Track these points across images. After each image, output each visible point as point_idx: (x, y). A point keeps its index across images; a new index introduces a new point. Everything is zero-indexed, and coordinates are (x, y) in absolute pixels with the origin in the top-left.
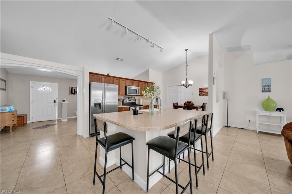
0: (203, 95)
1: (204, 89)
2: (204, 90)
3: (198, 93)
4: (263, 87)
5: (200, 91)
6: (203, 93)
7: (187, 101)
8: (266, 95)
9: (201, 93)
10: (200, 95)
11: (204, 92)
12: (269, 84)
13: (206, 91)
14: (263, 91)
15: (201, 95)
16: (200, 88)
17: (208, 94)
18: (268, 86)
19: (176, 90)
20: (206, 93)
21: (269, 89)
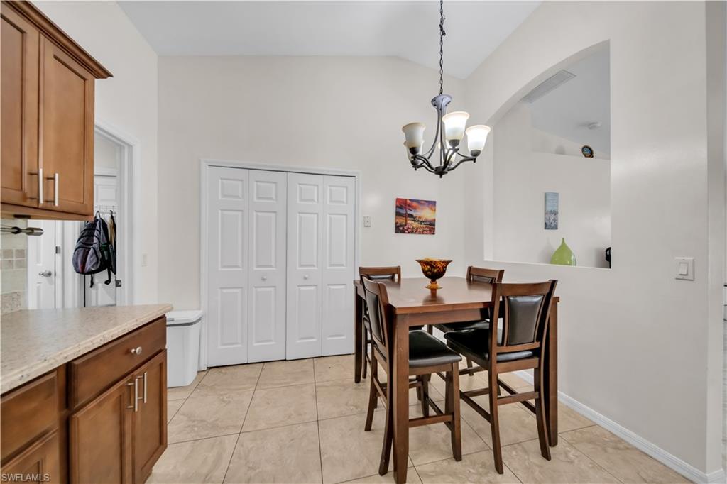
0: (412, 232)
1: (415, 204)
2: (415, 208)
3: (391, 220)
4: (546, 214)
5: (398, 214)
6: (410, 222)
9: (402, 221)
10: (400, 229)
11: (414, 219)
12: (555, 208)
13: (425, 214)
14: (546, 227)
15: (403, 232)
16: (398, 200)
17: (430, 227)
18: (555, 213)
19: (276, 196)
20: (421, 222)
21: (555, 220)
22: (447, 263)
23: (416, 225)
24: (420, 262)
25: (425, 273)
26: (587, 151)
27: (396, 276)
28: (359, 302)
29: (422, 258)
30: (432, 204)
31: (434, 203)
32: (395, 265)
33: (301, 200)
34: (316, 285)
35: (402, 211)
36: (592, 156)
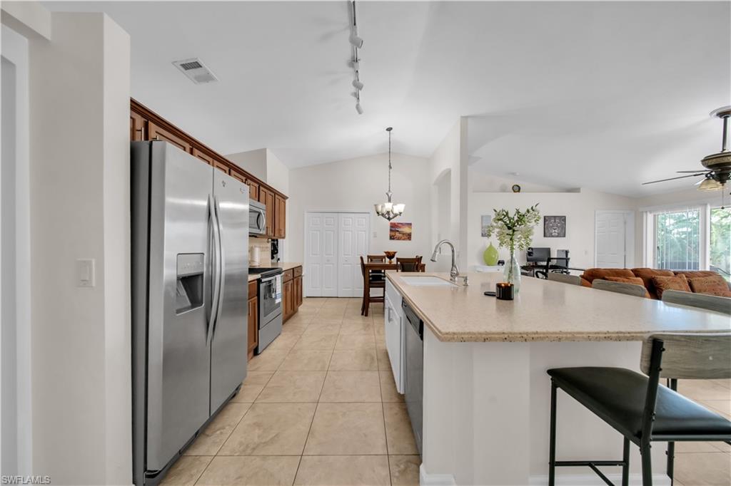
0: (399, 239)
1: (400, 225)
2: (400, 227)
3: (388, 233)
4: (482, 228)
5: (391, 230)
6: (397, 234)
7: (386, 253)
9: (393, 234)
10: (392, 238)
11: (400, 232)
12: (489, 225)
13: (406, 230)
14: (483, 235)
15: (393, 239)
16: (391, 223)
17: (409, 237)
19: (334, 224)
20: (403, 234)
22: (395, 253)
23: (401, 235)
25: (389, 257)
26: (516, 188)
29: (386, 251)
30: (409, 225)
31: (411, 224)
34: (351, 264)
35: (393, 229)
36: (519, 191)
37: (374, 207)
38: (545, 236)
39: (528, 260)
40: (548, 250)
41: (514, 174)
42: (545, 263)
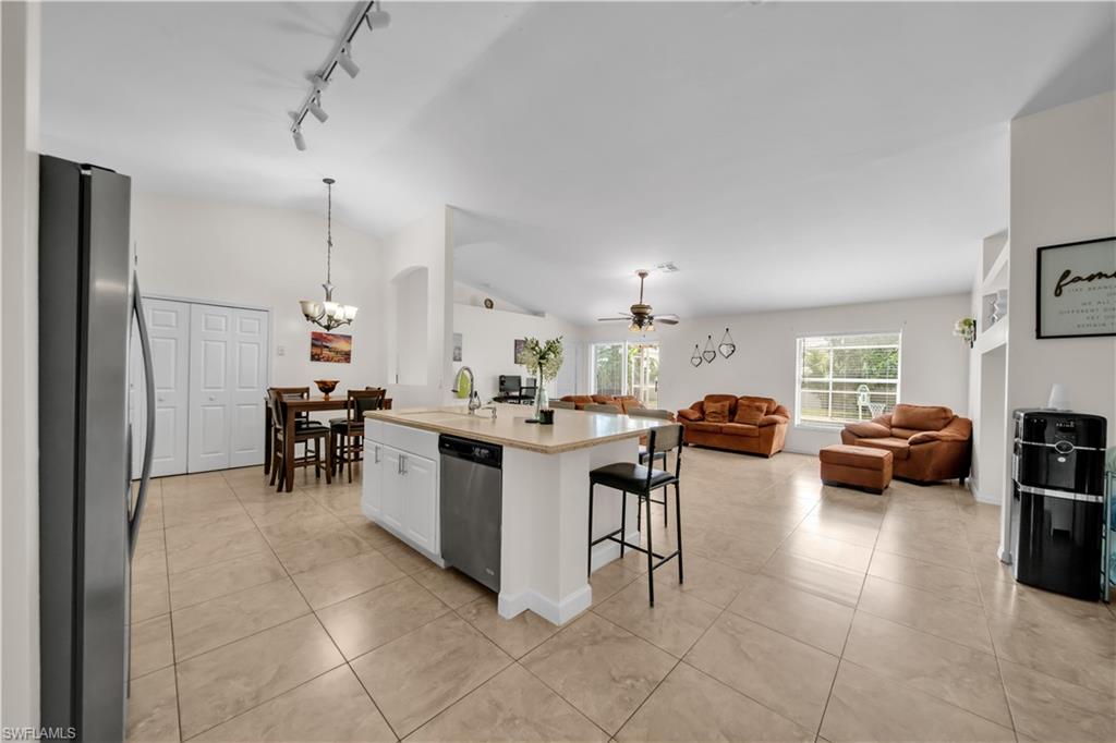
0: (328, 360)
1: (330, 337)
2: (330, 341)
3: (306, 349)
5: (313, 345)
6: (326, 352)
8: (457, 366)
9: (318, 351)
10: (315, 357)
11: (330, 349)
12: (460, 346)
13: (342, 346)
15: (318, 360)
16: (313, 333)
17: (347, 357)
18: (460, 349)
19: (177, 323)
20: (337, 352)
21: (460, 354)
22: (336, 382)
23: (332, 354)
24: (317, 382)
25: (320, 389)
26: (489, 303)
27: (305, 395)
28: (268, 410)
29: (318, 380)
30: (348, 338)
31: (350, 337)
32: (305, 386)
33: (207, 328)
34: (223, 406)
35: (316, 343)
36: (491, 307)
37: (300, 305)
38: (516, 362)
39: (501, 390)
40: (518, 379)
41: (487, 286)
42: (517, 394)
